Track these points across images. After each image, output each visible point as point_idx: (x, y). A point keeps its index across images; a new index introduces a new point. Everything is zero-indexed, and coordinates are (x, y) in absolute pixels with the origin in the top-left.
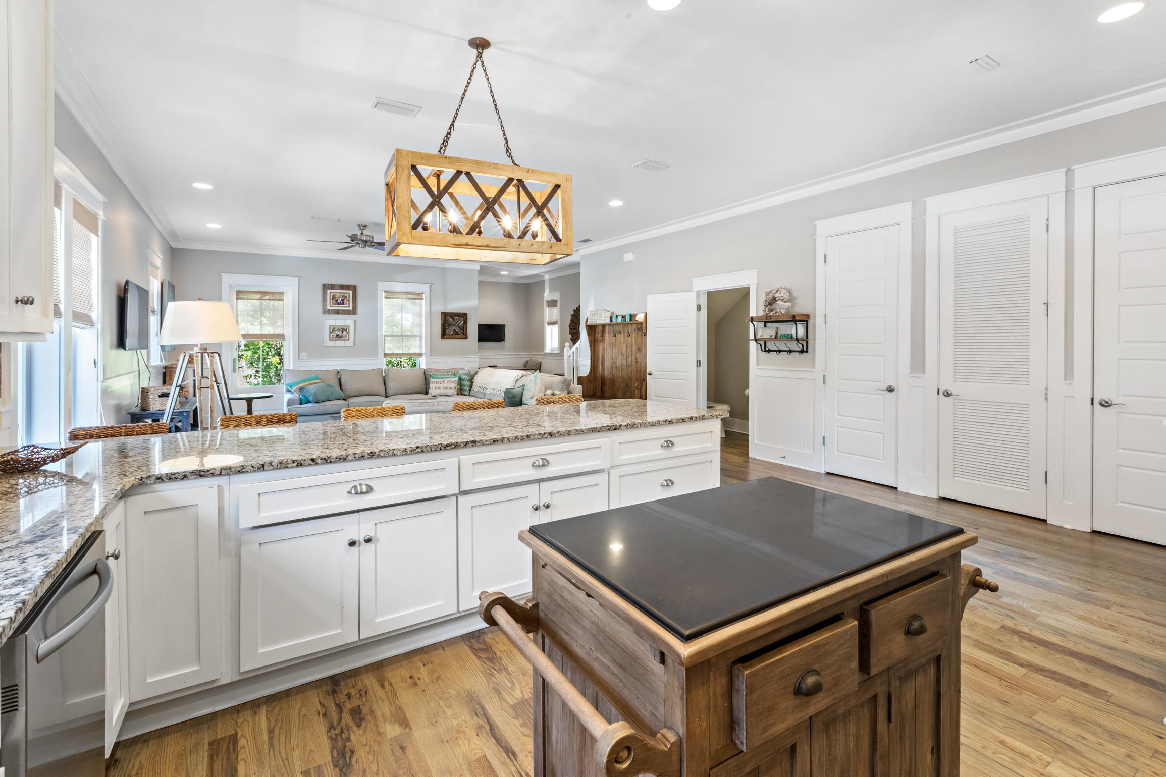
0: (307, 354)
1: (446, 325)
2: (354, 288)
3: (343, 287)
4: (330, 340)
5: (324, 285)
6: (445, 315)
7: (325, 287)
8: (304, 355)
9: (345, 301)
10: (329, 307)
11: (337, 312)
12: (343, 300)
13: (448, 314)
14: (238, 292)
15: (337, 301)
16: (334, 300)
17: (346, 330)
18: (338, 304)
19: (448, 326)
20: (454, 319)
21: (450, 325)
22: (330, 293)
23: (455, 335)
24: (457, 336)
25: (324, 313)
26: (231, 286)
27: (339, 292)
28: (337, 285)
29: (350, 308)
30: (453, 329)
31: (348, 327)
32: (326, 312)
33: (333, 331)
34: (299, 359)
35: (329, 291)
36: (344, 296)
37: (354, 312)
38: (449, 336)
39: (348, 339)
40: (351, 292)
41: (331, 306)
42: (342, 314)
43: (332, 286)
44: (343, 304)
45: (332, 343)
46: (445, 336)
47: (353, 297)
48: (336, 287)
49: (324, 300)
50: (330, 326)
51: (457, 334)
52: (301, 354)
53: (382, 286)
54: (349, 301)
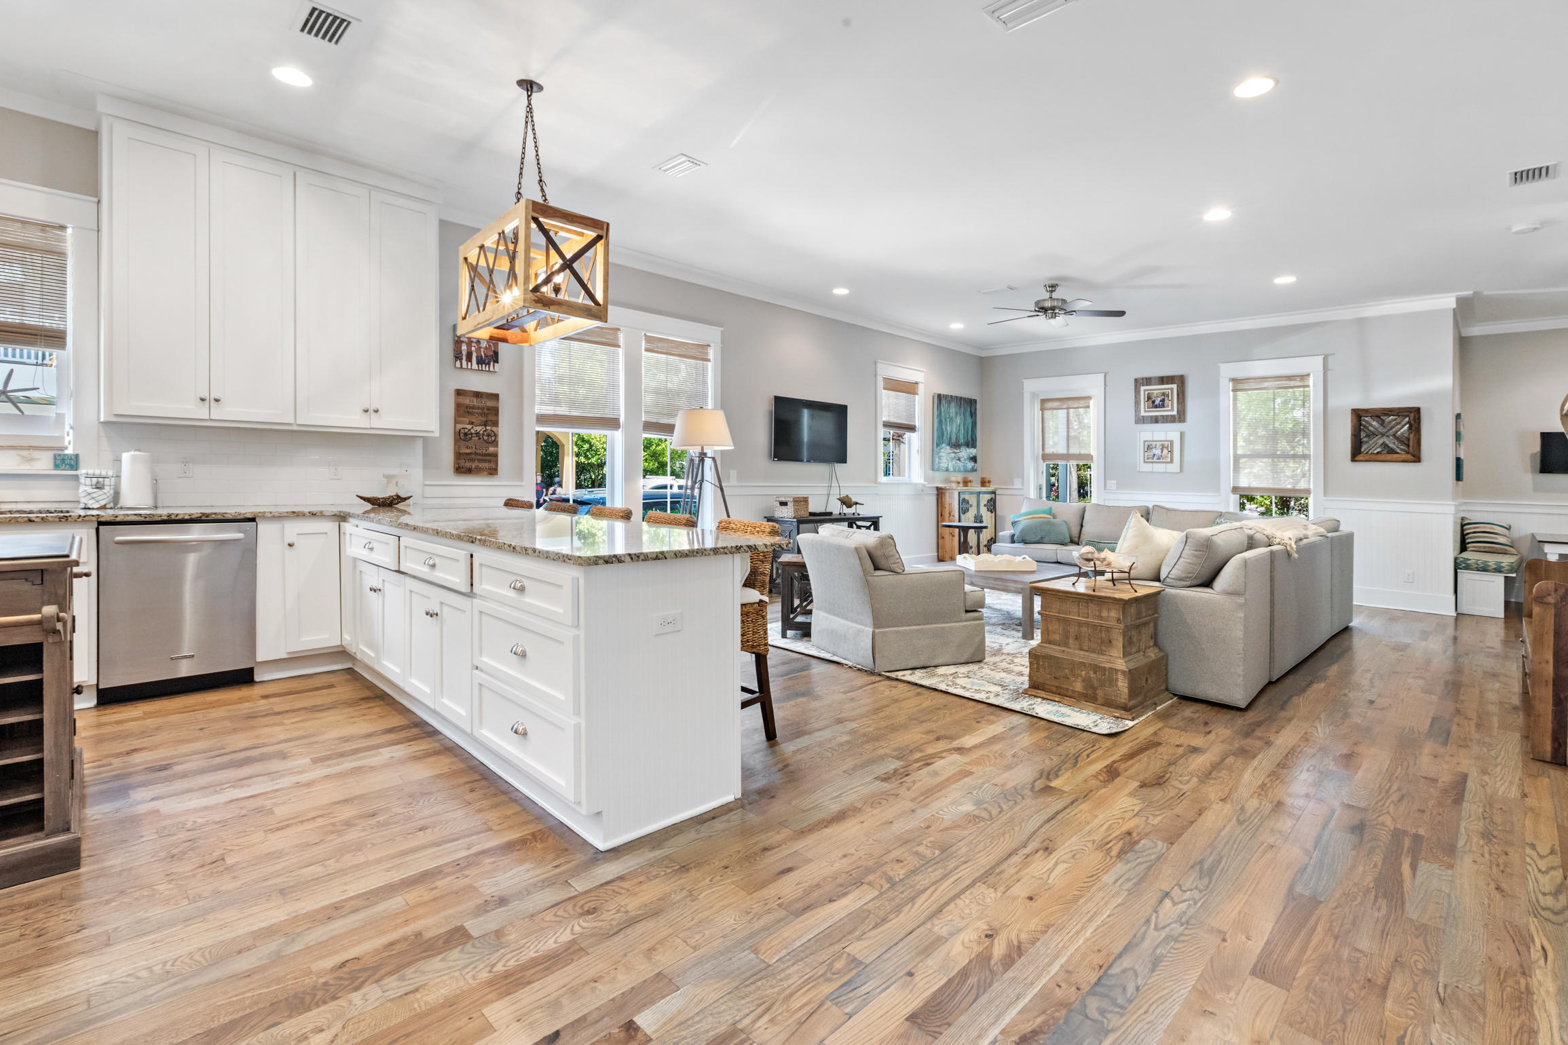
0: (1115, 482)
1: (1363, 435)
2: (1180, 381)
3: (1163, 380)
4: (1145, 462)
5: (1136, 380)
6: (1358, 415)
7: (1138, 383)
8: (1112, 483)
9: (1166, 401)
10: (1143, 414)
11: (1156, 420)
12: (1163, 401)
13: (1367, 411)
14: (1043, 401)
15: (1153, 402)
16: (1150, 402)
17: (1167, 448)
18: (1156, 407)
19: (1368, 436)
20: (1382, 423)
21: (1371, 435)
22: (1145, 391)
23: (1387, 455)
24: (1390, 457)
25: (1137, 422)
26: (1034, 395)
27: (1156, 389)
28: (1155, 378)
29: (1175, 413)
30: (1381, 441)
31: (1172, 442)
32: (1141, 420)
33: (1149, 448)
34: (1105, 489)
35: (1142, 388)
36: (1164, 394)
37: (1181, 417)
38: (1367, 457)
39: (1172, 461)
40: (1174, 386)
41: (1145, 411)
42: (1163, 422)
43: (1148, 381)
44: (1163, 406)
45: (1147, 467)
46: (1360, 457)
47: (1178, 395)
48: (1153, 381)
49: (1137, 403)
50: (1145, 441)
51: (1392, 451)
52: (1108, 482)
53: (1229, 370)
54: (1172, 400)
